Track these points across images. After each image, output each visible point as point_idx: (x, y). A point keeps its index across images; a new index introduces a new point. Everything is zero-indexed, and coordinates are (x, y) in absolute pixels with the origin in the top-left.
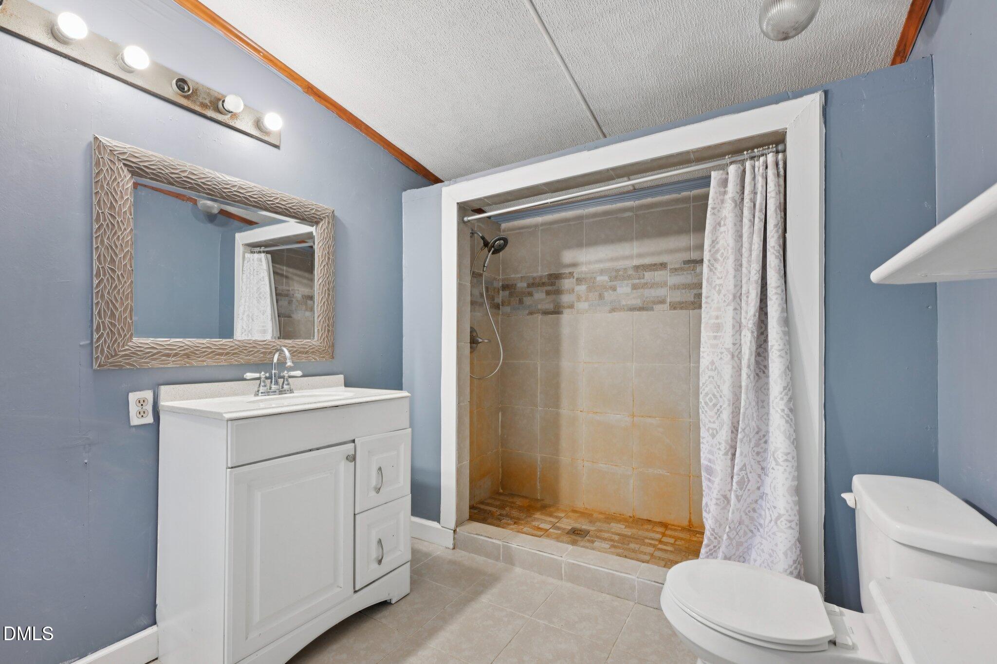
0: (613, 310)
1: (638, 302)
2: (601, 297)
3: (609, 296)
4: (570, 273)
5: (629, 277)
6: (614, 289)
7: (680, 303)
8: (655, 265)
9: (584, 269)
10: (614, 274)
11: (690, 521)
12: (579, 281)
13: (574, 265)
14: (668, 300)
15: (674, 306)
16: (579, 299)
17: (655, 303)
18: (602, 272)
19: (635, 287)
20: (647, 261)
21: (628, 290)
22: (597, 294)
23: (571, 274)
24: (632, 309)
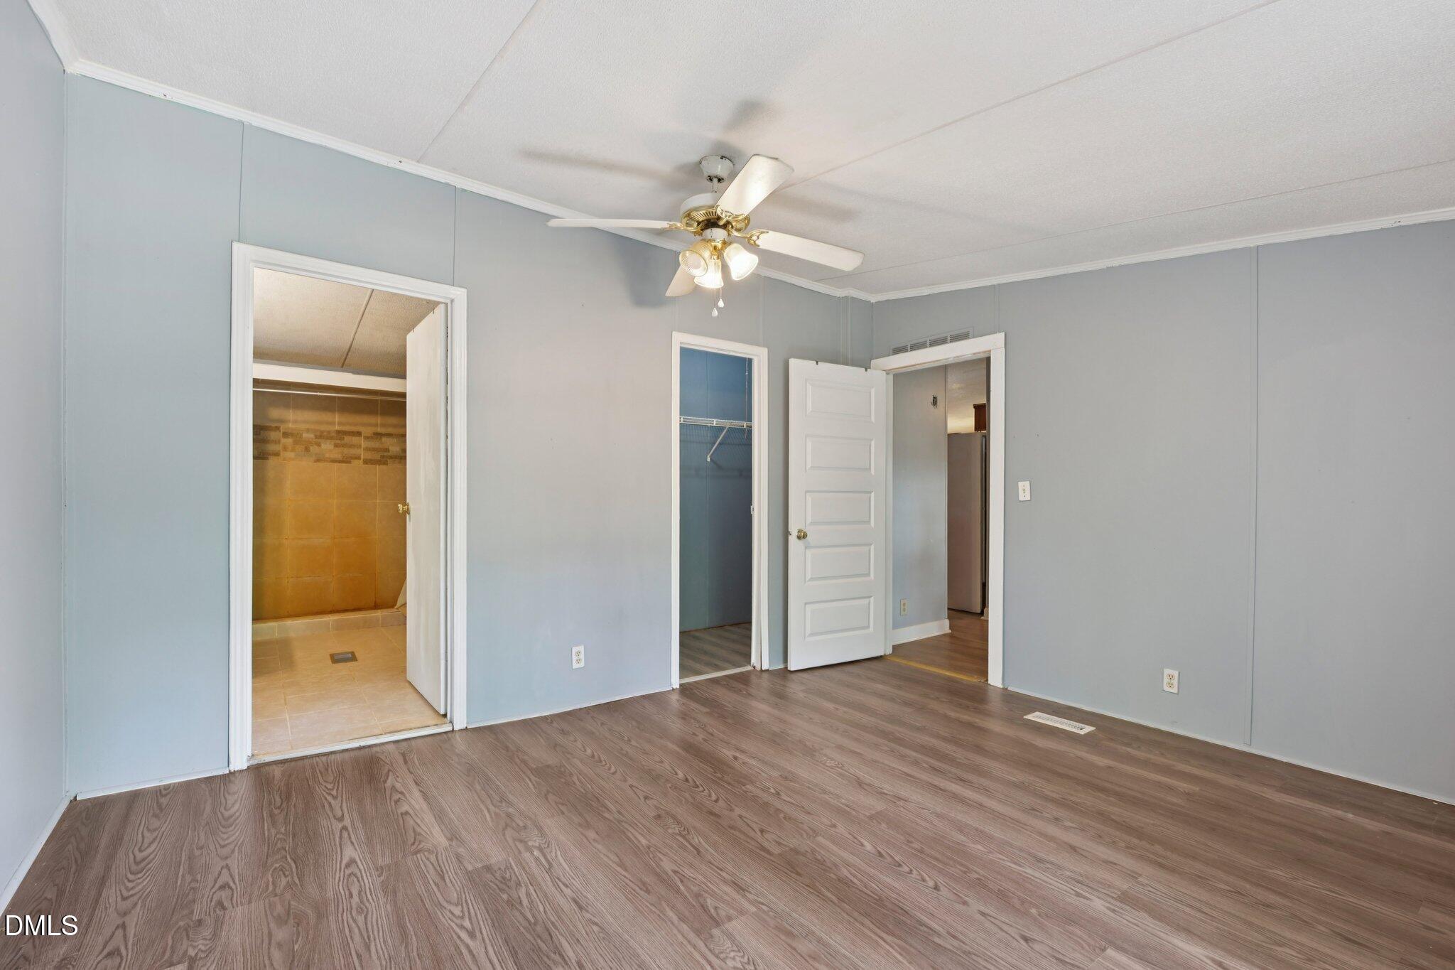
0: (318, 461)
1: (339, 457)
2: (307, 449)
3: (314, 449)
4: (276, 427)
5: (332, 438)
6: (319, 445)
7: (371, 460)
8: (353, 432)
9: (291, 425)
10: (318, 434)
11: (375, 602)
12: (286, 435)
13: (282, 421)
14: (362, 458)
15: (366, 462)
16: (285, 449)
17: (352, 458)
18: (308, 430)
19: (336, 446)
20: (347, 428)
21: (331, 447)
22: (303, 447)
23: (278, 428)
24: (334, 461)
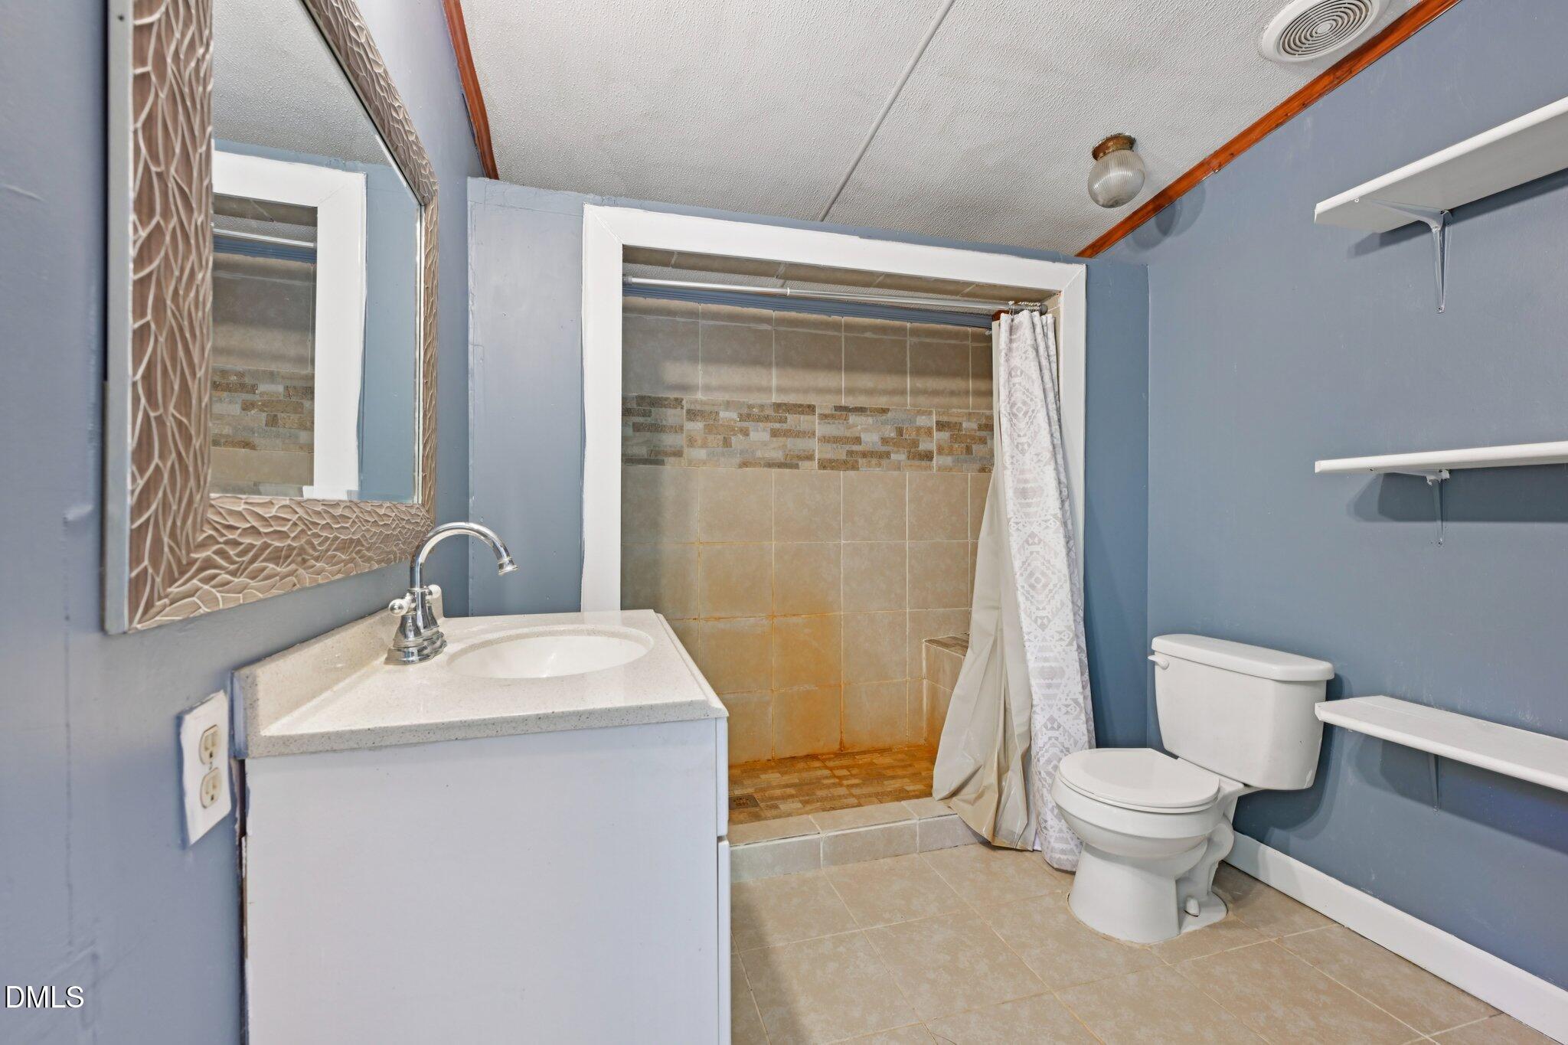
0: (744, 464)
1: (778, 455)
2: (727, 443)
3: (737, 440)
4: (676, 399)
5: (767, 419)
6: (746, 433)
7: (831, 461)
8: (801, 406)
9: (700, 396)
10: (745, 411)
11: (841, 743)
12: (692, 415)
13: (685, 388)
14: (817, 457)
15: (823, 465)
16: (691, 442)
17: (800, 458)
18: (728, 405)
19: (774, 434)
20: (791, 399)
21: (765, 436)
22: (720, 437)
23: (678, 402)
24: (770, 465)
